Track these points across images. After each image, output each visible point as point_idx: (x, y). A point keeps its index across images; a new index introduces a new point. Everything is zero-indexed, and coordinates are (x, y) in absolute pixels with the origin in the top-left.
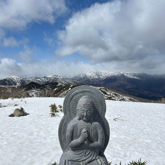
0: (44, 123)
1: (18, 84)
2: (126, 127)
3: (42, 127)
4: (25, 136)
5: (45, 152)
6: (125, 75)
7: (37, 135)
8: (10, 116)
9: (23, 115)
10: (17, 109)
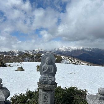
0: (33, 74)
1: (17, 54)
2: (76, 76)
3: (32, 76)
4: (24, 79)
5: (34, 85)
6: (85, 49)
7: (30, 79)
8: (16, 71)
9: (22, 70)
10: (19, 67)
